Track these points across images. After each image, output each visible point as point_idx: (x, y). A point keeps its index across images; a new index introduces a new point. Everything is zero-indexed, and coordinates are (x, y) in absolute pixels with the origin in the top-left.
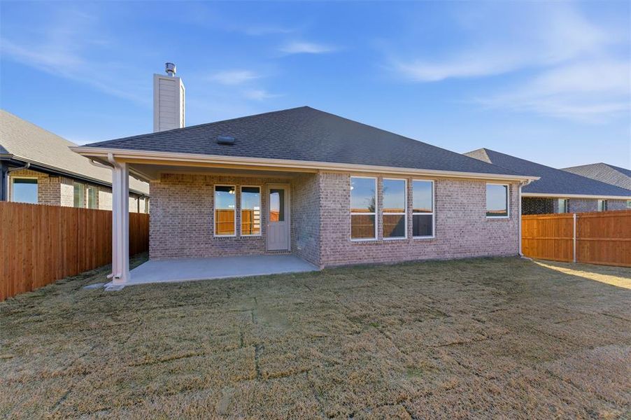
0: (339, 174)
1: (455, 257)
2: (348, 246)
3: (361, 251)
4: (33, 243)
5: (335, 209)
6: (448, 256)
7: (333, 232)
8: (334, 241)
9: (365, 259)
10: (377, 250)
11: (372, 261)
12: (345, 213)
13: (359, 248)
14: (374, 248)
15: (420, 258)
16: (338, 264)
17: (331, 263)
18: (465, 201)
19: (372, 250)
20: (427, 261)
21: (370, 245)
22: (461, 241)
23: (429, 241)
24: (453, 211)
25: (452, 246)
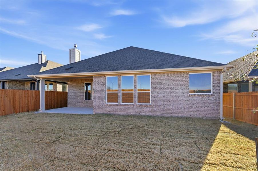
0: (100, 76)
1: (163, 115)
2: (104, 105)
3: (110, 108)
5: (99, 90)
6: (159, 114)
7: (98, 100)
8: (99, 103)
9: (112, 111)
10: (117, 108)
11: (115, 113)
12: (103, 92)
13: (109, 107)
14: (116, 107)
15: (140, 114)
16: (100, 113)
17: (97, 112)
18: (171, 84)
19: (115, 108)
20: (144, 116)
21: (114, 106)
22: (168, 107)
23: (147, 106)
24: (162, 90)
25: (162, 109)
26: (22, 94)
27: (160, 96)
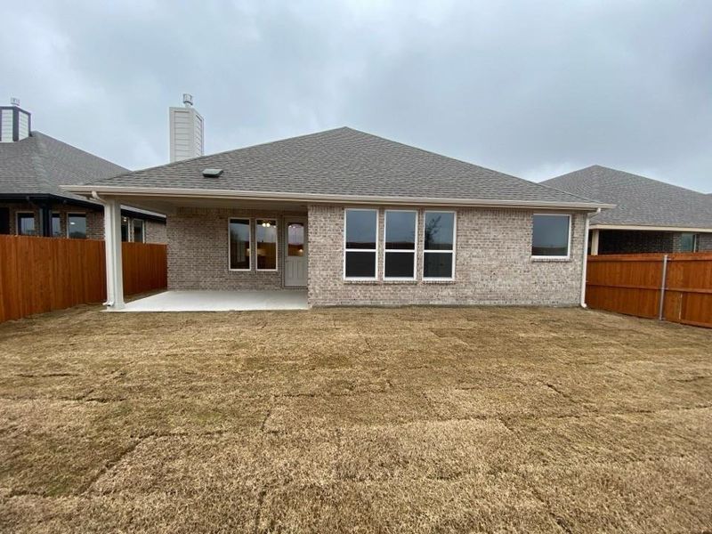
2: (340, 285)
3: (355, 291)
4: (50, 271)
5: (326, 245)
6: (472, 302)
7: (323, 270)
8: (324, 279)
9: (361, 300)
10: (375, 291)
11: (368, 303)
12: (337, 249)
13: (353, 288)
14: (371, 288)
15: (431, 303)
16: (328, 304)
17: (320, 303)
18: (500, 236)
19: (370, 291)
21: (367, 285)
22: (491, 285)
23: (447, 284)
24: (481, 248)
25: (478, 291)
26: (27, 253)
27: (475, 261)
